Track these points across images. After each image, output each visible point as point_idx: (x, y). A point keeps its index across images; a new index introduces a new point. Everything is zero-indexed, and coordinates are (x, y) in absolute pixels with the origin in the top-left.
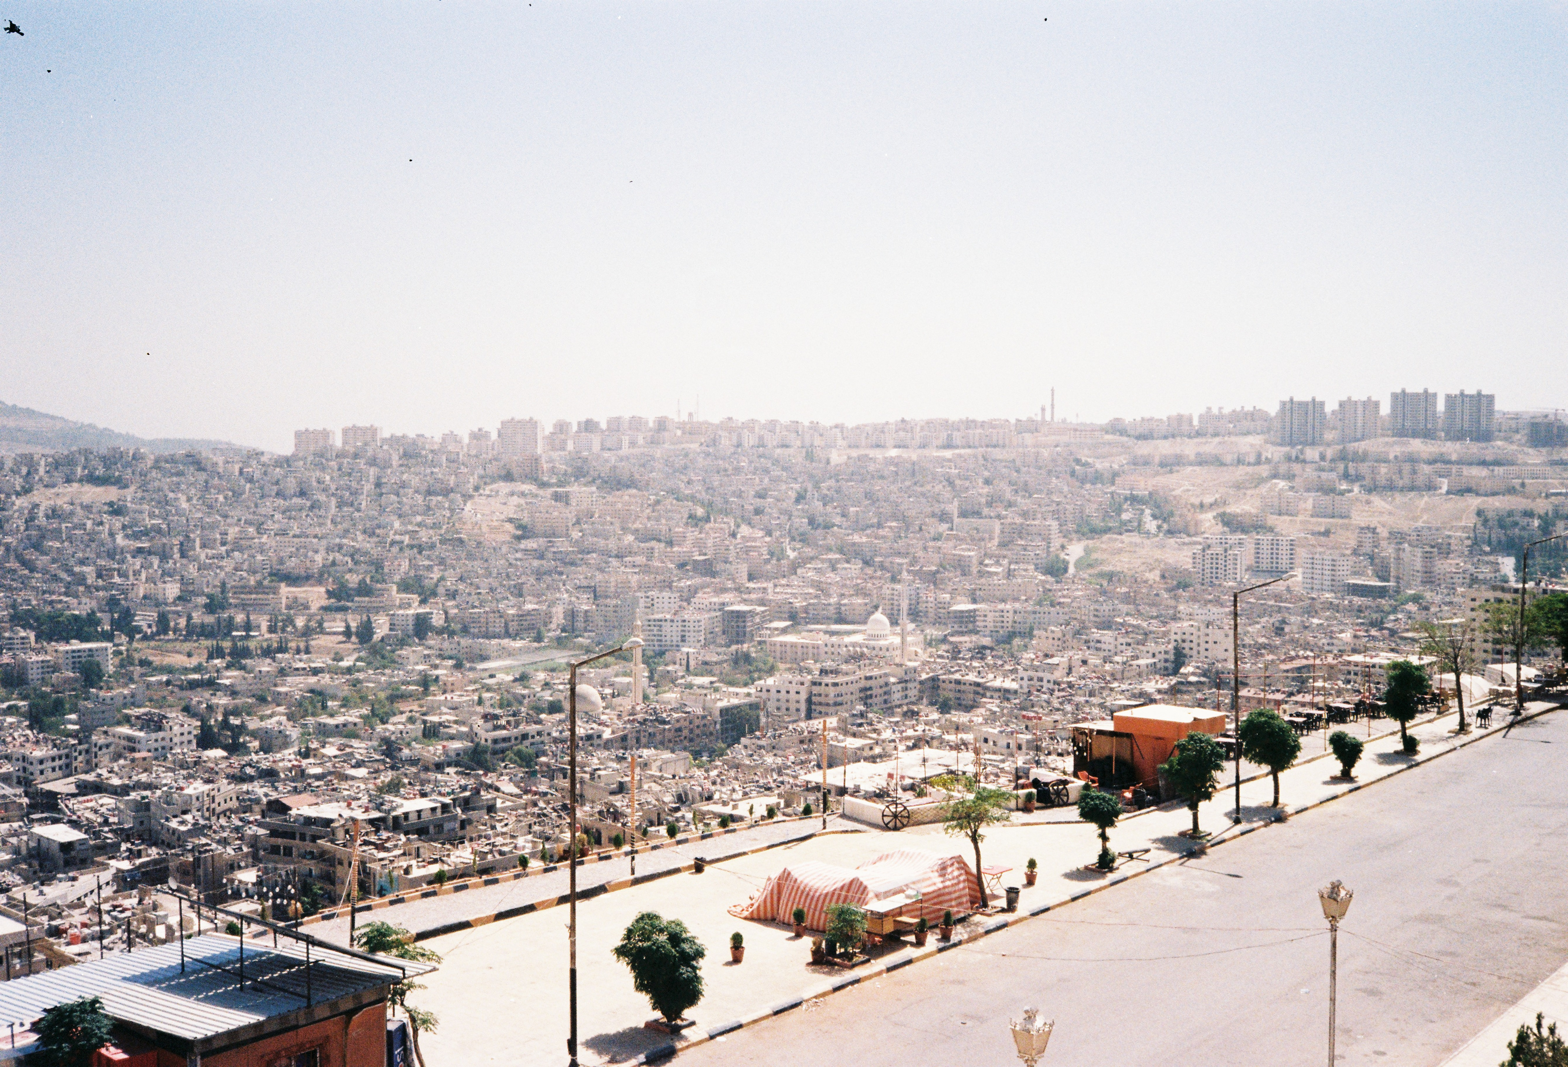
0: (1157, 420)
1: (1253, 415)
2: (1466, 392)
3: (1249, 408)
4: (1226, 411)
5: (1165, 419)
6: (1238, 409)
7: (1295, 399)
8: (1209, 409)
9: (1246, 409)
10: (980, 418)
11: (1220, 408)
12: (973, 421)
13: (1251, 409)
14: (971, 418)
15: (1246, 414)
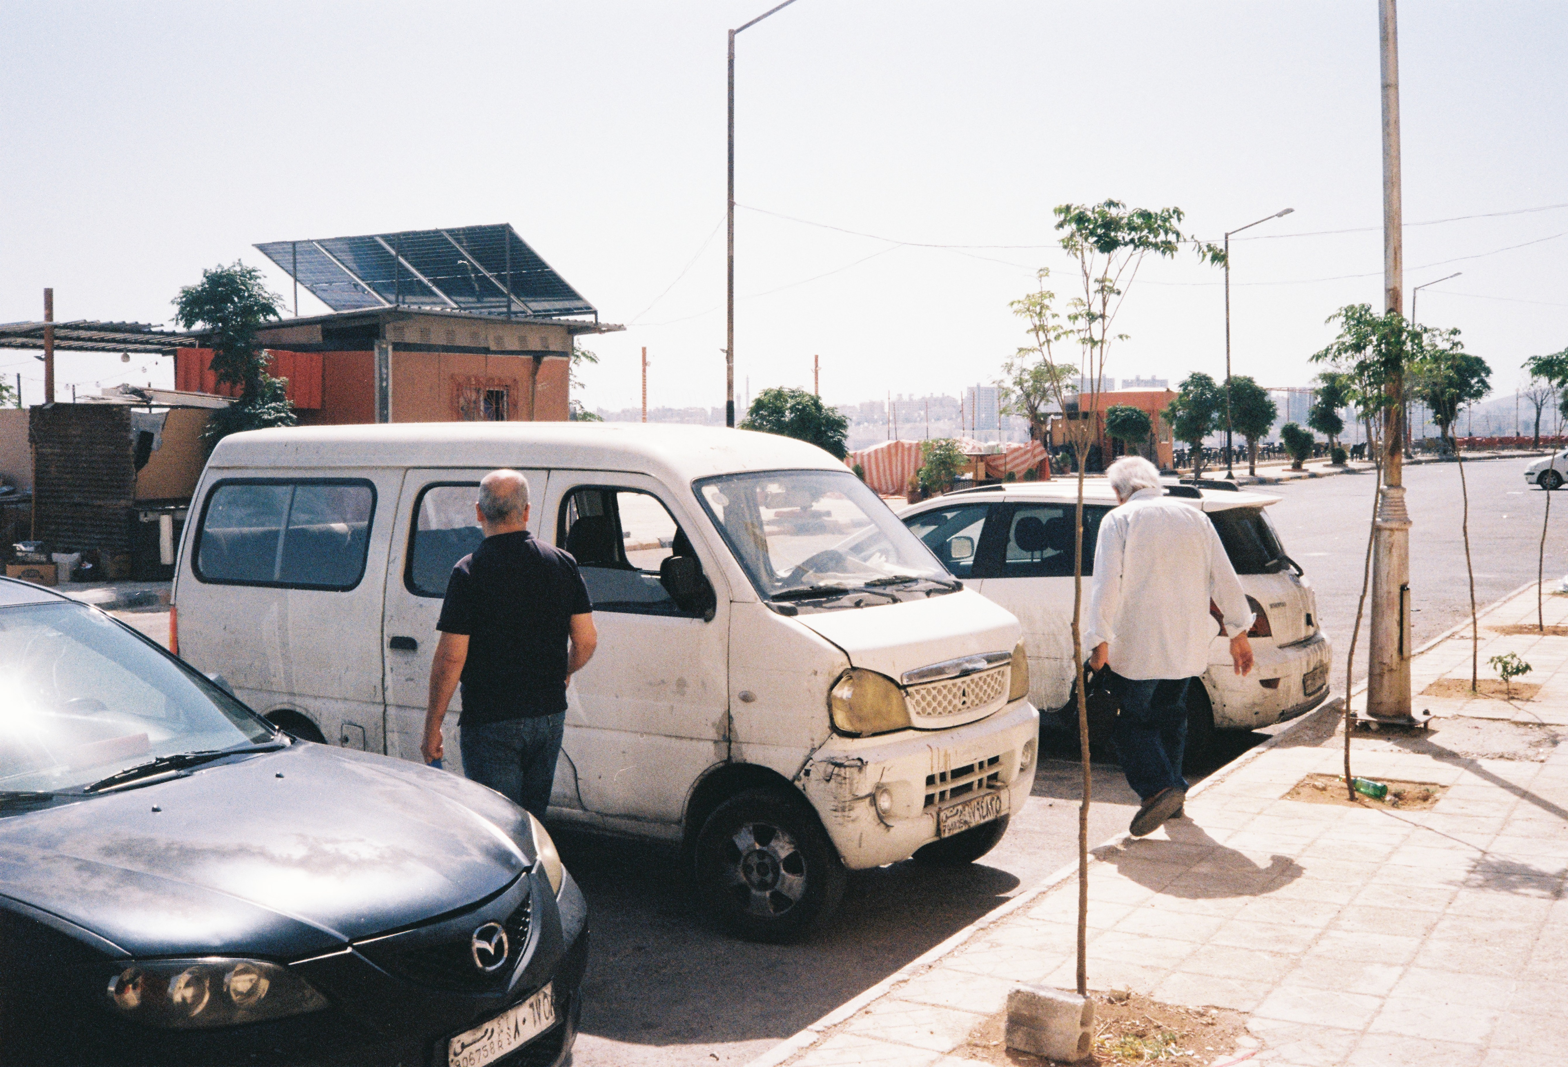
0: (850, 407)
1: (942, 402)
2: (1141, 378)
3: (938, 394)
4: (917, 397)
5: (858, 406)
6: (928, 396)
7: (982, 386)
8: (900, 395)
9: (935, 396)
10: (676, 407)
11: (911, 395)
12: (670, 410)
13: (940, 396)
14: (667, 406)
15: (936, 400)
